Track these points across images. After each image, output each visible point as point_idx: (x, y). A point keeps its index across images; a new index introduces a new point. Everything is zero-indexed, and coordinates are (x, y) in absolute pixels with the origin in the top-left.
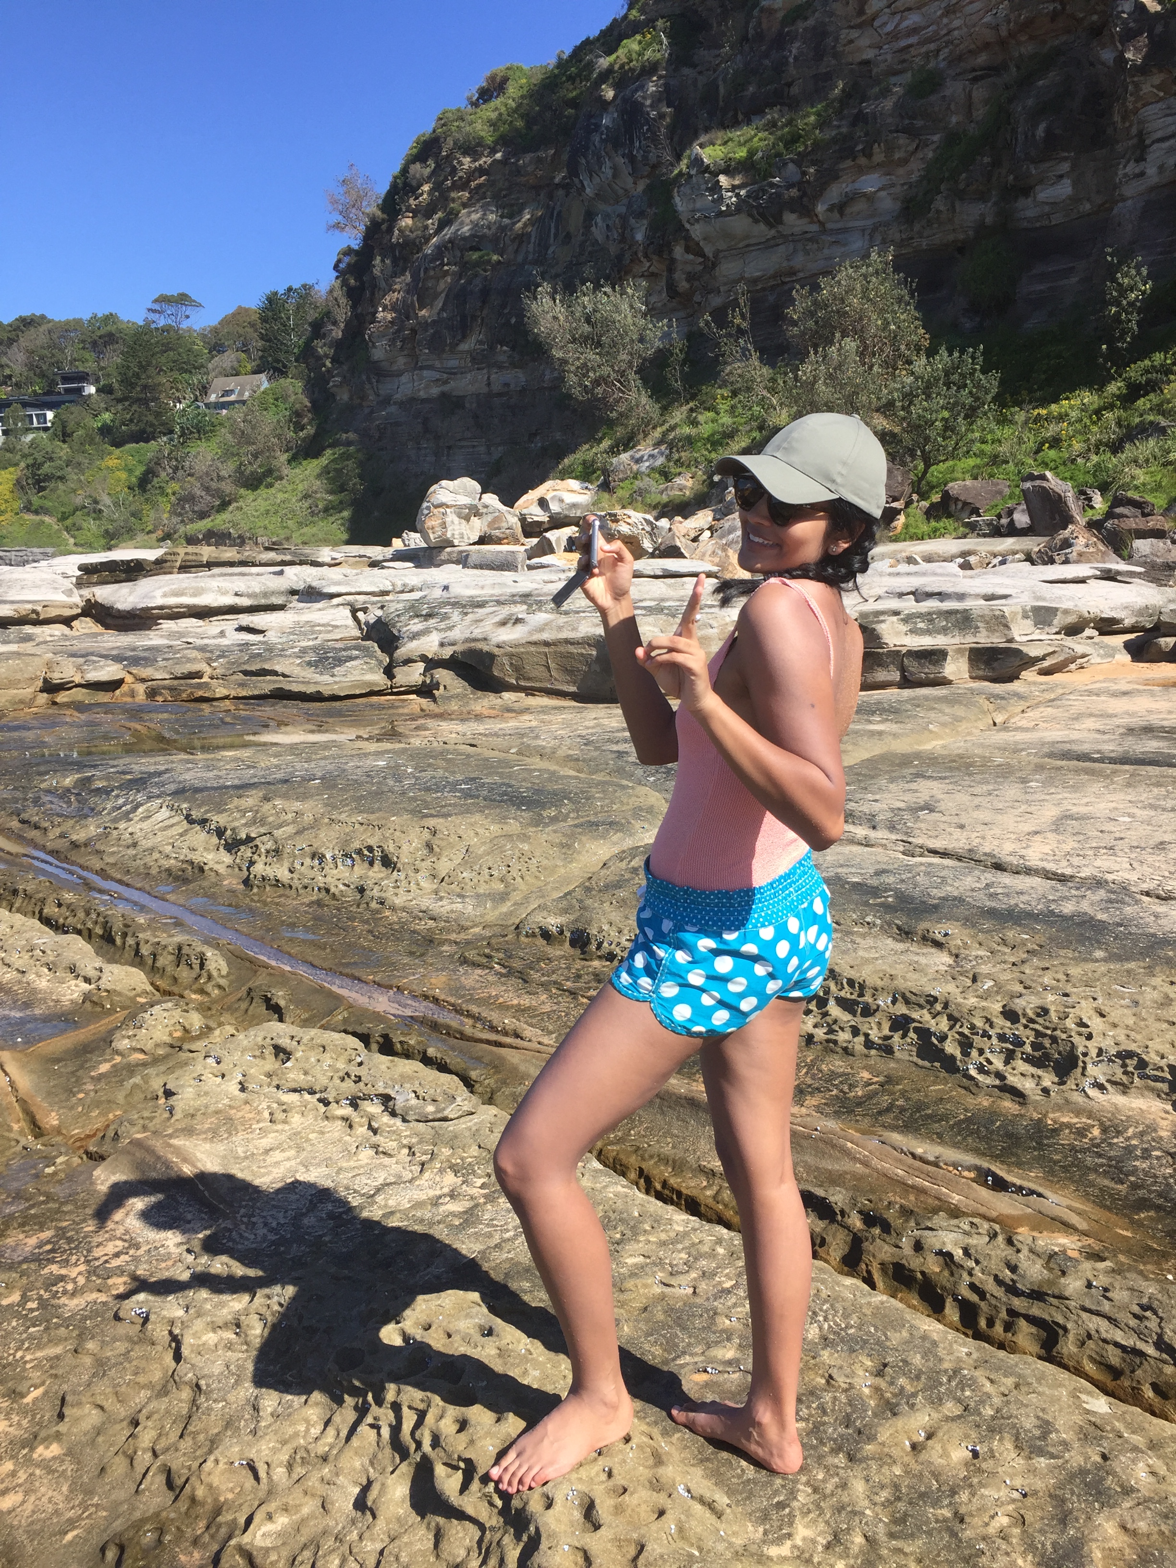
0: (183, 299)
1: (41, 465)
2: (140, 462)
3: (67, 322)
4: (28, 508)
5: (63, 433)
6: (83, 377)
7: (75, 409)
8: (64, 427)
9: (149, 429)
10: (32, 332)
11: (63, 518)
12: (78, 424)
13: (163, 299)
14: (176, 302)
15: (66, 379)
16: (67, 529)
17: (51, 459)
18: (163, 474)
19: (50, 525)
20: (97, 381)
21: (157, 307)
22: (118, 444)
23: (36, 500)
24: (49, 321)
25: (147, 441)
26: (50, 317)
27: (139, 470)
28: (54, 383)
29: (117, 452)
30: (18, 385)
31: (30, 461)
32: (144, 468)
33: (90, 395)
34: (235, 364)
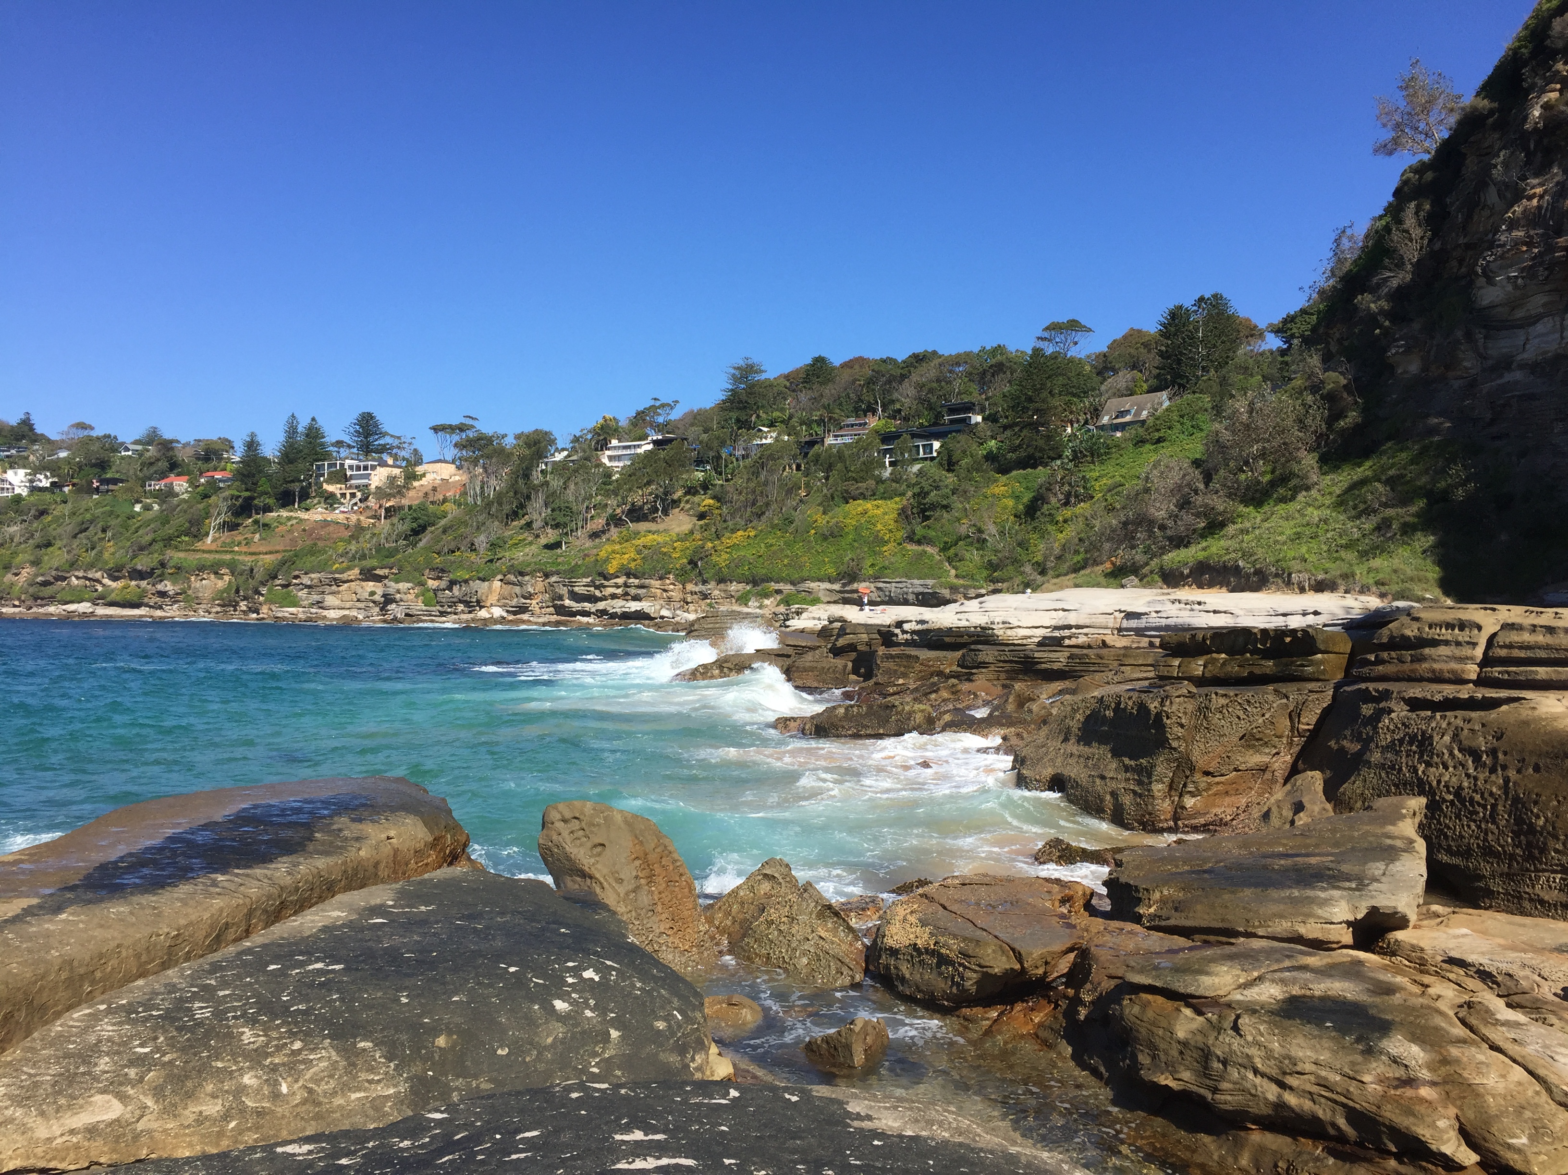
0: (1074, 325)
1: (927, 494)
2: (1027, 488)
3: (958, 355)
4: (911, 538)
5: (949, 463)
6: (969, 408)
7: (962, 437)
8: (950, 457)
9: (1038, 455)
10: (923, 368)
11: (945, 549)
12: (964, 452)
13: (1054, 327)
14: (1067, 329)
15: (952, 410)
16: (950, 560)
17: (937, 488)
18: (1053, 500)
19: (932, 555)
20: (982, 411)
21: (1046, 334)
22: (1004, 470)
23: (919, 531)
24: (940, 357)
25: (1034, 467)
26: (940, 353)
27: (1027, 498)
28: (939, 416)
29: (1003, 479)
30: (906, 419)
31: (917, 490)
32: (1031, 495)
33: (977, 424)
34: (1131, 385)
